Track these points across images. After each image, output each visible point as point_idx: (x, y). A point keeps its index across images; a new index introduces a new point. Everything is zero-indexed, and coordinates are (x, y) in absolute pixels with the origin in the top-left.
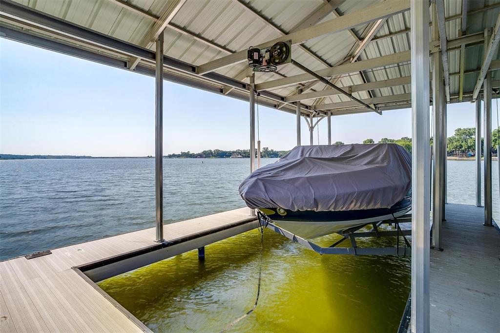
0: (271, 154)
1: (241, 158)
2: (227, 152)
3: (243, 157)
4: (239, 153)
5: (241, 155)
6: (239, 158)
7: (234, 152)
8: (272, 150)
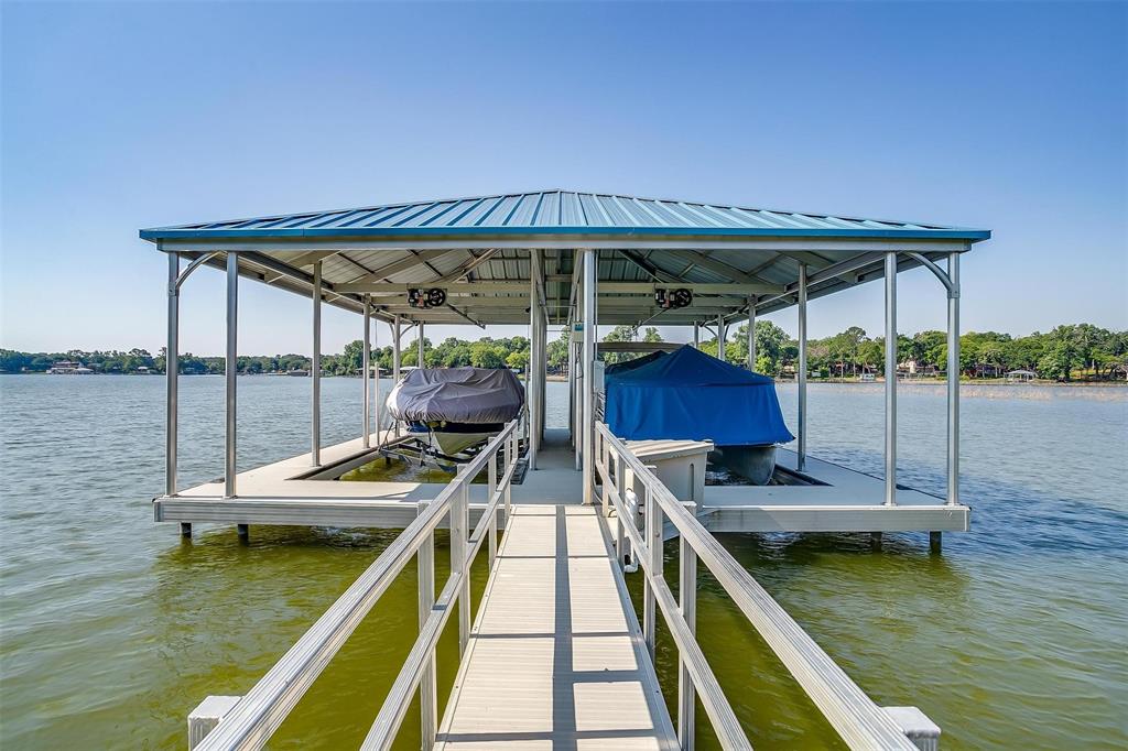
0: (187, 365)
1: (86, 373)
2: (32, 357)
3: (95, 371)
4: (79, 358)
5: (85, 365)
6: (80, 373)
7: (60, 358)
8: (189, 356)
